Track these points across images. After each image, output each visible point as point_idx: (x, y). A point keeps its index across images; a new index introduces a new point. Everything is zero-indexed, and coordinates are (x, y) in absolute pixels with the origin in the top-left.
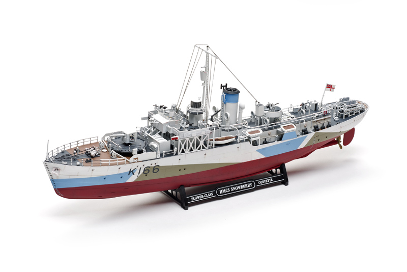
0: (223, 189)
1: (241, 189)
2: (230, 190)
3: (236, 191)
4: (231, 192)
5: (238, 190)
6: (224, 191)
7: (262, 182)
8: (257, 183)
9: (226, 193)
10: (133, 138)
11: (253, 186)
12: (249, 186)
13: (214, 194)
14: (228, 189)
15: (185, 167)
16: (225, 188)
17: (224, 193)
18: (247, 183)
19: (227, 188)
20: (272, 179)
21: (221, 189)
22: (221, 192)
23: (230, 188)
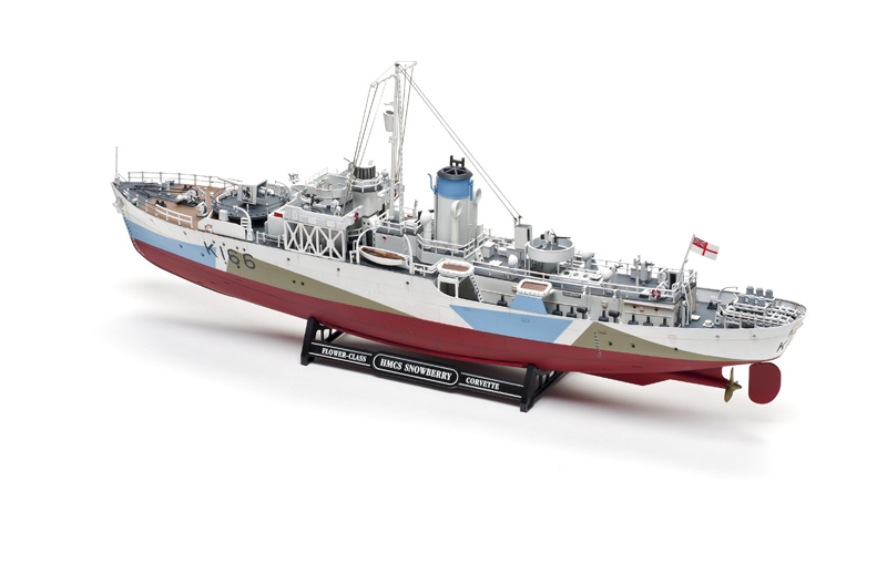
0: (391, 360)
1: (424, 376)
2: (403, 367)
3: (414, 374)
4: (402, 371)
5: (419, 374)
6: (391, 364)
7: (475, 382)
8: (463, 379)
9: (393, 369)
10: (248, 195)
11: (452, 381)
12: (444, 377)
13: (369, 360)
14: (400, 365)
15: (304, 281)
16: (394, 360)
17: (389, 369)
18: (442, 370)
19: (399, 361)
20: (497, 385)
21: (385, 358)
22: (383, 363)
23: (404, 363)
